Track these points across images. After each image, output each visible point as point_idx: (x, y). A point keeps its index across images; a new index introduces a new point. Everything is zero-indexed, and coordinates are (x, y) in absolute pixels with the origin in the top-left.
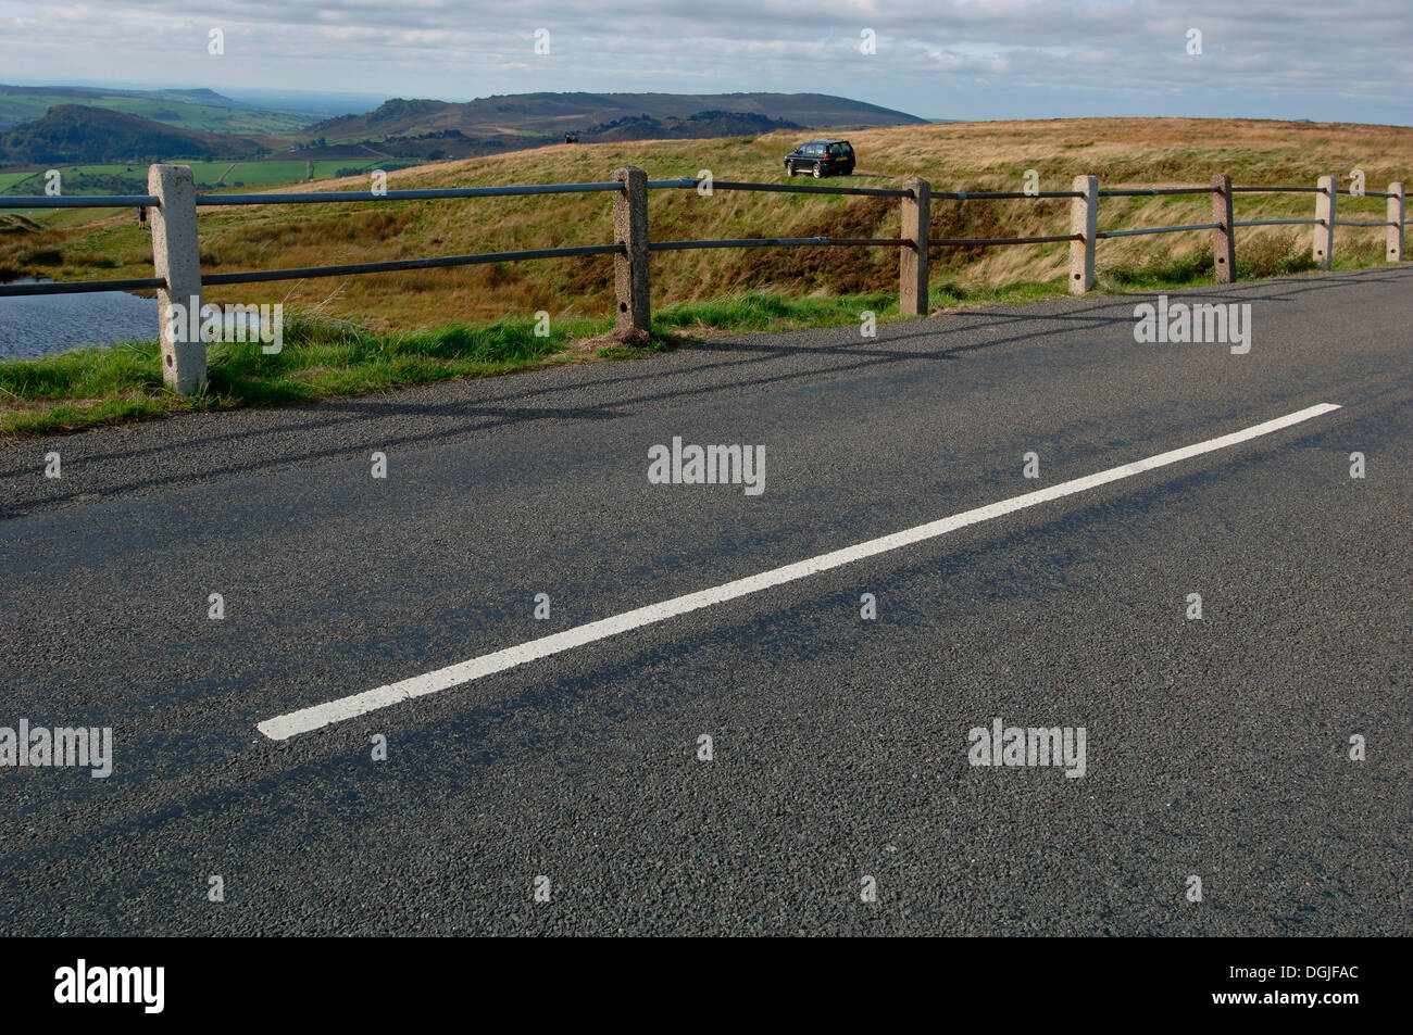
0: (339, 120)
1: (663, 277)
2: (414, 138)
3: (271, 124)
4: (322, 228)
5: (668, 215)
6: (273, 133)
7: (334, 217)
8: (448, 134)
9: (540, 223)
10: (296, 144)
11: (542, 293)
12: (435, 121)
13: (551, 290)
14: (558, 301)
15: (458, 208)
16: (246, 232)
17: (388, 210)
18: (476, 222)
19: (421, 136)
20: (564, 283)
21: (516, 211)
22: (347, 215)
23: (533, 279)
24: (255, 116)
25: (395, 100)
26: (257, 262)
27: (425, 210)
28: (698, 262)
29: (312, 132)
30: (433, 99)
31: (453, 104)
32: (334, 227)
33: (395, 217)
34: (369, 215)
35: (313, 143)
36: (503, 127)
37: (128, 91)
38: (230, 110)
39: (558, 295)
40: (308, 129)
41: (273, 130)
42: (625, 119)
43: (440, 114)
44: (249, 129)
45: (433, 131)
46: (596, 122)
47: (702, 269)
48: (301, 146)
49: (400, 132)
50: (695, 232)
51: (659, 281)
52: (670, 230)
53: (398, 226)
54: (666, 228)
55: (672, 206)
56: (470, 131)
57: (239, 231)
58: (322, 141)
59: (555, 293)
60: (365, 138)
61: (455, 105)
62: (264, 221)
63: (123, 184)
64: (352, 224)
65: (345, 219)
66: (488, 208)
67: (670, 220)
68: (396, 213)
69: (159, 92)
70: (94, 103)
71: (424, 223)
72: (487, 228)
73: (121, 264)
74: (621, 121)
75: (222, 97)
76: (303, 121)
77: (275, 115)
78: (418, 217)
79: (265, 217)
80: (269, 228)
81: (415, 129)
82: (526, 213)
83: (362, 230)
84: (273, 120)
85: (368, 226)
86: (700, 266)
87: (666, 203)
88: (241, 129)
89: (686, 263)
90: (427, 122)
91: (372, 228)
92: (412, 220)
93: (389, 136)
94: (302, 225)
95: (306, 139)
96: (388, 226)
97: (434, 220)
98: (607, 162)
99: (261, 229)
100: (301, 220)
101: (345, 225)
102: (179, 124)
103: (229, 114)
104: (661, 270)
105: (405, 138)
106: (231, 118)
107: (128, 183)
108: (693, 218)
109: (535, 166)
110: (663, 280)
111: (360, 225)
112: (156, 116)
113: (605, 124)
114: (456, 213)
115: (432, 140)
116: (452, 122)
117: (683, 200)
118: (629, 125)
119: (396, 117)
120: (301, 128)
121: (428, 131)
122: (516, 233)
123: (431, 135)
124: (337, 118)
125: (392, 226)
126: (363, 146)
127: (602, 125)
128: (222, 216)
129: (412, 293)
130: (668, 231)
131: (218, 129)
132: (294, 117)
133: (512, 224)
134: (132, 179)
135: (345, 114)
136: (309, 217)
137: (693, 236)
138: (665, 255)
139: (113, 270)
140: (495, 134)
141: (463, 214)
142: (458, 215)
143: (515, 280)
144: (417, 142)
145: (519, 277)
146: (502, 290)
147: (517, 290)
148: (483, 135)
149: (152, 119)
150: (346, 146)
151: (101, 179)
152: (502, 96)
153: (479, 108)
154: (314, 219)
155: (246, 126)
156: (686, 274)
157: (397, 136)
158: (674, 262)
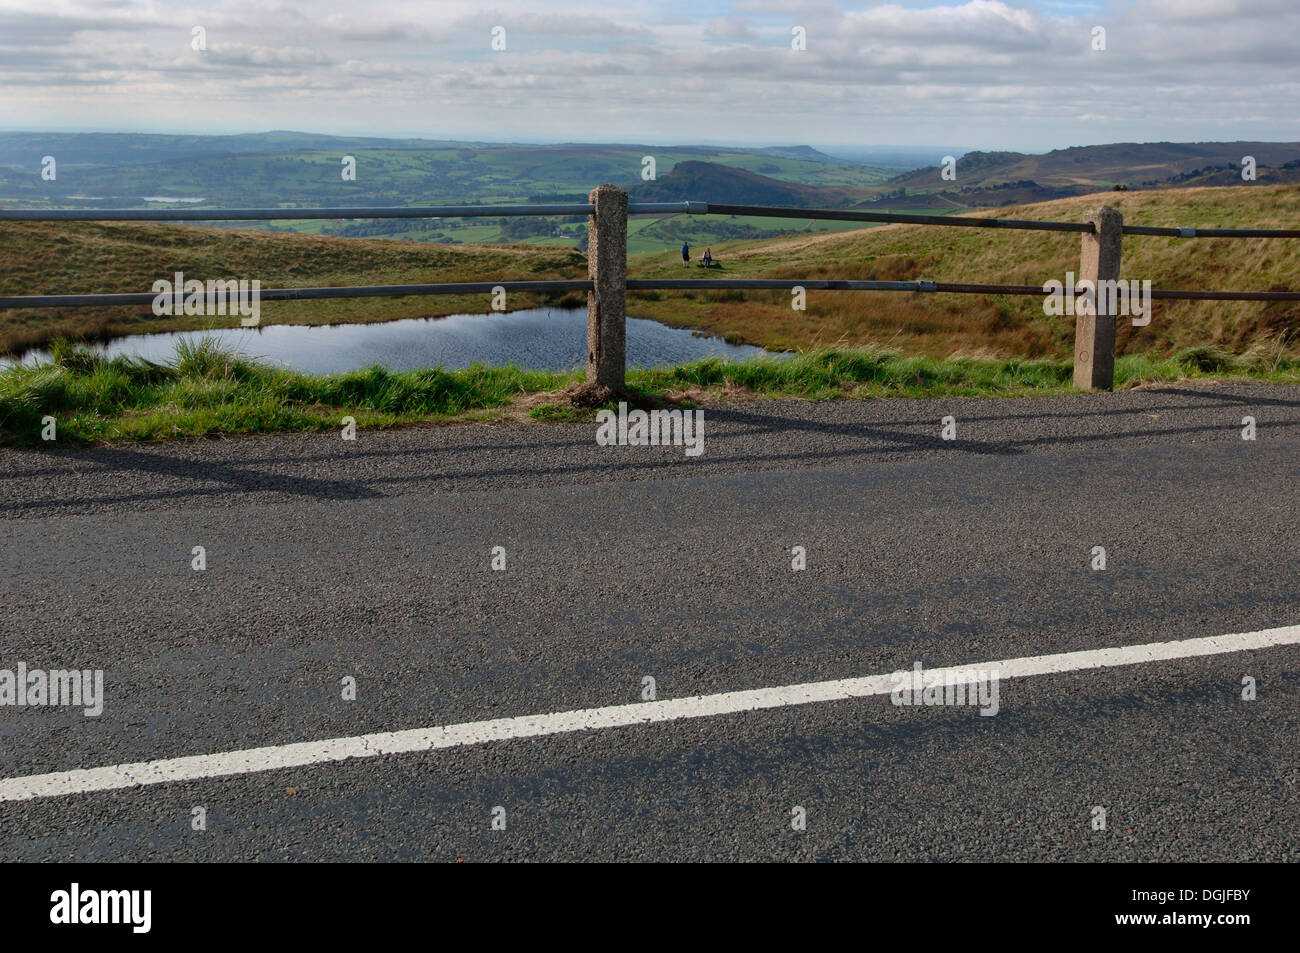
0: (919, 172)
1: (1171, 329)
2: (988, 189)
3: (859, 176)
4: (846, 270)
5: (1188, 265)
6: (860, 184)
7: (861, 261)
8: (1022, 184)
9: (1053, 270)
10: (879, 194)
11: (1042, 341)
12: (1011, 172)
13: (1053, 338)
14: (1059, 350)
15: (977, 253)
16: (777, 273)
17: (911, 255)
18: (990, 267)
19: (995, 187)
20: (1067, 332)
21: (1032, 257)
22: (873, 259)
23: (1036, 326)
24: (845, 169)
25: (974, 152)
26: (780, 300)
27: (946, 255)
28: (1211, 315)
29: (894, 183)
30: (1010, 150)
31: (1031, 155)
32: (858, 269)
33: (915, 262)
34: (893, 259)
35: (894, 193)
36: (1078, 177)
37: (742, 149)
38: (824, 164)
39: (1058, 343)
40: (891, 180)
41: (860, 181)
42: (1209, 168)
43: (1016, 165)
44: (839, 181)
45: (1008, 182)
46: (1177, 172)
47: (1214, 323)
48: (883, 196)
49: (976, 183)
50: (1215, 284)
51: (1165, 334)
52: (1188, 279)
53: (917, 270)
54: (1184, 278)
55: (1194, 256)
56: (1043, 182)
57: (772, 271)
58: (902, 191)
59: (1056, 341)
60: (942, 189)
61: (1031, 157)
62: (797, 262)
63: (727, 229)
64: (875, 267)
65: (870, 262)
66: (1005, 254)
67: (1189, 270)
68: (919, 258)
69: (769, 149)
70: (713, 160)
71: (943, 268)
72: (1000, 273)
73: (665, 297)
74: (1204, 170)
75: (820, 153)
76: (888, 173)
77: (863, 167)
78: (938, 262)
79: (798, 259)
80: (800, 269)
81: (991, 180)
82: (1042, 260)
83: (883, 273)
84: (862, 172)
85: (889, 269)
86: (1213, 319)
87: (1189, 251)
88: (832, 181)
89: (1199, 316)
90: (1003, 173)
91: (892, 272)
92: (932, 265)
93: (964, 187)
94: (831, 266)
95: (887, 190)
96: (908, 269)
97: (952, 264)
98: (1137, 209)
99: (792, 270)
100: (830, 262)
101: (868, 268)
102: (780, 177)
103: (822, 168)
104: (1170, 322)
105: (980, 188)
106: (824, 171)
107: (731, 228)
108: (1215, 269)
109: (1064, 214)
110: (1170, 334)
111: (882, 269)
112: (761, 170)
113: (1185, 173)
114: (974, 258)
115: (1007, 190)
116: (1025, 174)
117: (1208, 249)
118: (1213, 174)
119: (974, 168)
120: (885, 179)
121: (1004, 181)
122: (1026, 279)
123: (1006, 186)
124: (918, 170)
125: (912, 270)
126: (939, 197)
127: (1182, 175)
128: (762, 258)
129: (911, 334)
130: (1184, 282)
131: (812, 181)
132: (879, 170)
133: (1025, 270)
134: (734, 226)
135: (925, 166)
136: (838, 260)
137: (1211, 287)
138: (1177, 306)
139: (657, 303)
140: (1068, 184)
141: (980, 259)
142: (976, 260)
143: (1017, 327)
144: (990, 192)
145: (1023, 323)
146: (1002, 336)
147: (1016, 336)
148: (1056, 185)
149: (757, 173)
150: (923, 196)
151: (710, 224)
152: (1080, 148)
153: (1057, 159)
154: (842, 262)
155: (837, 178)
156: (1196, 327)
157: (973, 186)
158: (1185, 314)
